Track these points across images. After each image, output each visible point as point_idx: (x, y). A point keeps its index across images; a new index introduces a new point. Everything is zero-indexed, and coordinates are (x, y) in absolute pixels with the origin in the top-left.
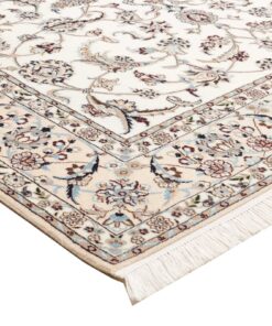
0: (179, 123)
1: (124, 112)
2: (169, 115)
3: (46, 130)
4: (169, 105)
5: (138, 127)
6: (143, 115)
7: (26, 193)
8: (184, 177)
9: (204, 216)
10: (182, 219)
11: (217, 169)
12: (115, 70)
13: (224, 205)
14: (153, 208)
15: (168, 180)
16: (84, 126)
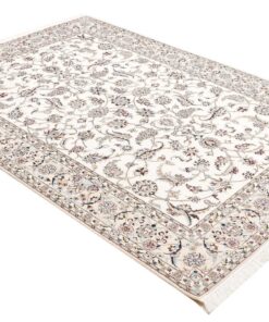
0: (212, 217)
1: (187, 212)
2: (207, 212)
3: (154, 226)
4: (206, 206)
5: (195, 221)
6: (196, 213)
7: (155, 263)
8: (219, 249)
9: (230, 270)
10: (222, 272)
11: (232, 244)
12: (177, 184)
13: (238, 263)
14: (209, 268)
15: (212, 252)
16: (170, 222)
